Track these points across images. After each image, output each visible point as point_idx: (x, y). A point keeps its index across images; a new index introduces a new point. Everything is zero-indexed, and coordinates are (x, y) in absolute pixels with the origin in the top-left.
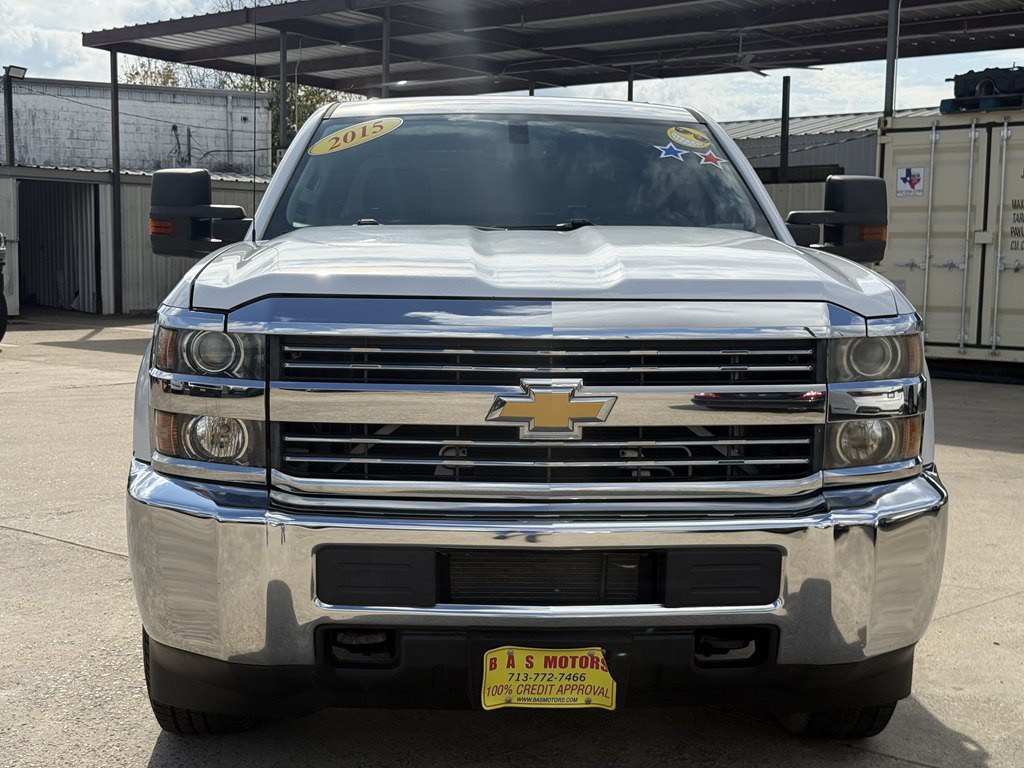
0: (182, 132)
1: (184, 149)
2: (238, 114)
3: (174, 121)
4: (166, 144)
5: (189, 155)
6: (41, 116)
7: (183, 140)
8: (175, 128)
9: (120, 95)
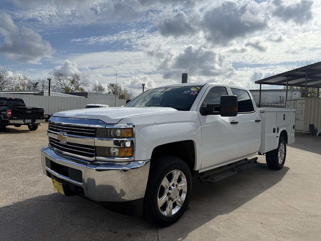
0: (281, 97)
1: (282, 100)
2: (294, 93)
3: (280, 96)
4: (278, 99)
5: (283, 101)
6: (256, 96)
7: (282, 98)
8: (280, 97)
9: (261, 92)
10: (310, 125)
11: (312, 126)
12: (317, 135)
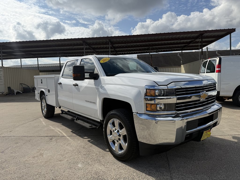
10: (8, 87)
11: (9, 88)
12: (15, 94)
